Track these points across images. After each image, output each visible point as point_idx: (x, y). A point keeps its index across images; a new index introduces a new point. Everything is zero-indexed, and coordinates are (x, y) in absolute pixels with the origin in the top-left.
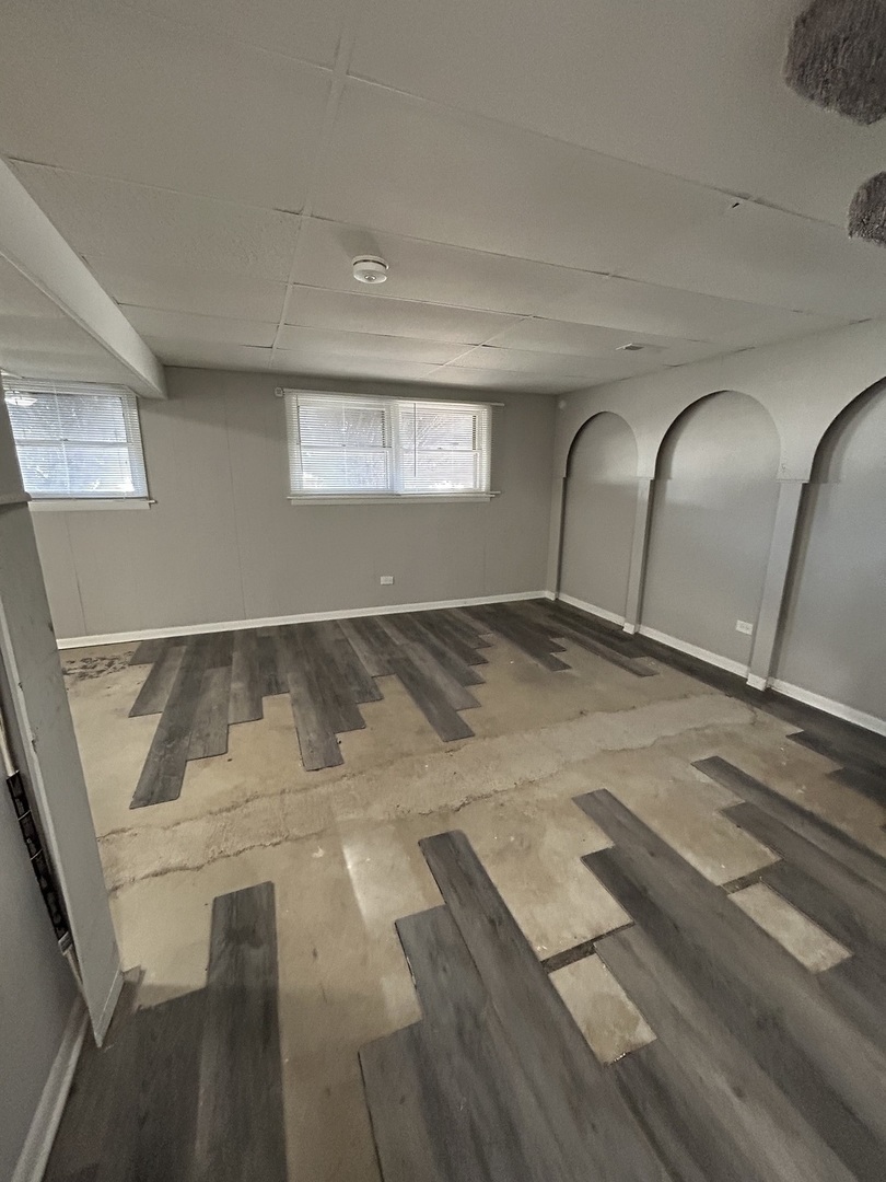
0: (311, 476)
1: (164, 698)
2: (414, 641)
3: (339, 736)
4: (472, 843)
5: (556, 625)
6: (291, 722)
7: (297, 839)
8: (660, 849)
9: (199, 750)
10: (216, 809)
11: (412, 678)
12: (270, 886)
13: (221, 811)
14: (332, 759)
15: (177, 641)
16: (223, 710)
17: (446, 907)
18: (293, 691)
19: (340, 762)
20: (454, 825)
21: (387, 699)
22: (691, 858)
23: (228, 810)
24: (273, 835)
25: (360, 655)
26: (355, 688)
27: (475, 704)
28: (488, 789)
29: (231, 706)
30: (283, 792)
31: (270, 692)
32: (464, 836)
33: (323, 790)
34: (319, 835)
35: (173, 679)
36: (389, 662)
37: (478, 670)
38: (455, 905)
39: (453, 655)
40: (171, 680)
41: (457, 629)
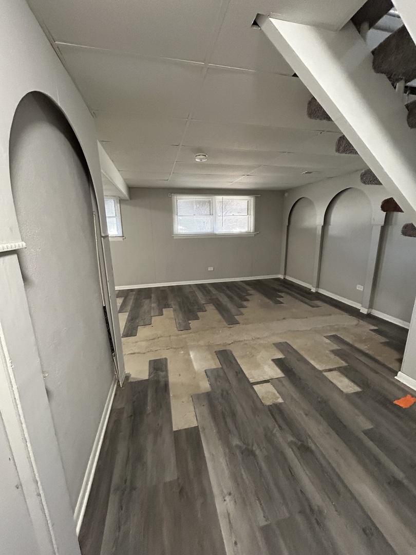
0: (181, 227)
1: (129, 308)
2: (221, 292)
3: (190, 322)
4: (233, 353)
5: (281, 288)
6: (173, 316)
7: (175, 348)
8: (302, 359)
9: (142, 323)
10: (148, 339)
11: (218, 304)
12: (166, 359)
13: (150, 340)
14: (187, 328)
15: (132, 290)
16: (149, 312)
17: (222, 368)
18: (173, 307)
19: (190, 329)
20: (228, 348)
21: (208, 311)
22: (312, 362)
23: (152, 340)
24: (167, 347)
25: (199, 296)
26: (196, 307)
27: (242, 314)
28: (241, 339)
29: (152, 311)
30: (170, 336)
31: (165, 308)
32: (231, 351)
33: (184, 336)
34: (182, 348)
35: (131, 302)
36: (210, 299)
37: (245, 303)
38: (225, 367)
39: (236, 298)
40: (131, 303)
41: (239, 289)
